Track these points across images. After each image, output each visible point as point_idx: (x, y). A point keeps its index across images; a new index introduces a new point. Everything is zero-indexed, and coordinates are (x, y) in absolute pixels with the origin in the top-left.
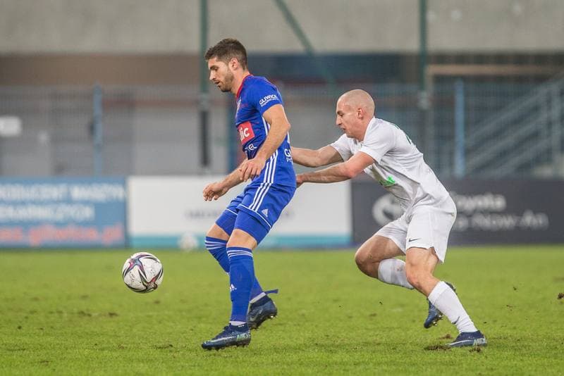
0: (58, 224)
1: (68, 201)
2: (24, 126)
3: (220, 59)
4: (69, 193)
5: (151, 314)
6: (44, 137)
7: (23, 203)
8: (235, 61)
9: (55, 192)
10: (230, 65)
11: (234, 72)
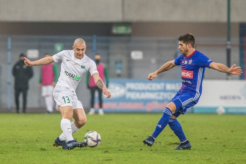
0: (160, 101)
1: (165, 91)
2: (144, 55)
3: (184, 42)
4: (165, 87)
5: (203, 144)
6: (153, 61)
7: (144, 91)
8: (190, 45)
9: (158, 86)
10: (188, 46)
11: (189, 49)
